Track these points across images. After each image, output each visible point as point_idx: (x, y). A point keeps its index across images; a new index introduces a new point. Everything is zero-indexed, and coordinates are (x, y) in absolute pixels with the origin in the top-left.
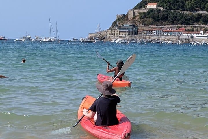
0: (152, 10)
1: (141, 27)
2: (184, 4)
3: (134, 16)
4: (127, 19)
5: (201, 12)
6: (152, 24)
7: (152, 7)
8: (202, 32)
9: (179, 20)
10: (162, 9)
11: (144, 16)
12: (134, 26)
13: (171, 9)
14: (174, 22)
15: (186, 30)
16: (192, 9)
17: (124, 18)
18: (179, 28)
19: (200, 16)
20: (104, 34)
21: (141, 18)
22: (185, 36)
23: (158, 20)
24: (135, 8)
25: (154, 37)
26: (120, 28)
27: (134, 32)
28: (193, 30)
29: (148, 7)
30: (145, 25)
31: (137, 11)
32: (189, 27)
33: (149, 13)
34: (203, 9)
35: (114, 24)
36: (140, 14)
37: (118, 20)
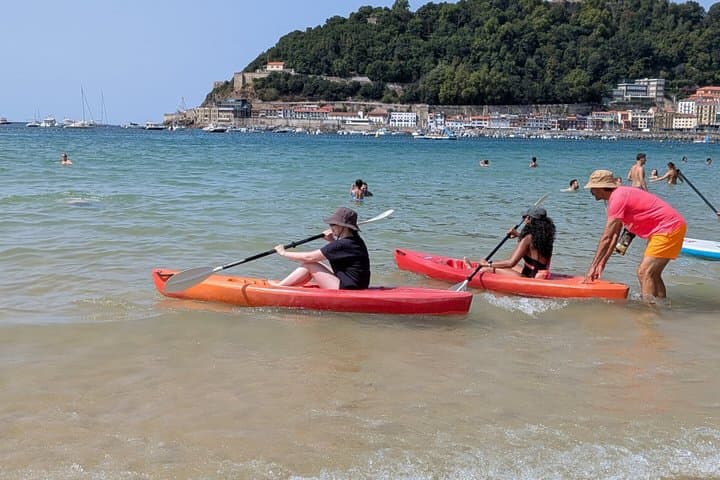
0: (275, 74)
1: (257, 104)
2: (330, 65)
3: (245, 85)
4: (232, 90)
5: (359, 79)
6: (275, 99)
7: (275, 68)
8: (361, 113)
9: (321, 93)
10: (293, 72)
11: (261, 85)
12: (244, 102)
13: (308, 73)
14: (313, 95)
15: (334, 111)
16: (344, 74)
17: (227, 87)
18: (322, 106)
19: (357, 86)
20: (191, 116)
21: (256, 87)
22: (332, 120)
23: (286, 92)
24: (246, 70)
25: (279, 122)
26: (219, 104)
27: (245, 113)
28: (345, 111)
29: (269, 68)
30: (264, 100)
31: (248, 76)
32: (339, 105)
33: (269, 79)
34: (362, 74)
35: (210, 98)
36: (255, 80)
37: (216, 90)
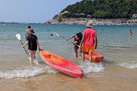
0: (66, 13)
2: (76, 11)
3: (60, 15)
4: (58, 16)
5: (82, 14)
6: (66, 18)
7: (66, 12)
8: (82, 20)
9: (75, 17)
10: (69, 13)
11: (63, 15)
12: (60, 19)
13: (72, 13)
14: (73, 17)
15: (77, 20)
16: (79, 13)
17: (57, 16)
18: (75, 19)
19: (82, 15)
20: (50, 21)
21: (62, 16)
22: (77, 22)
23: (68, 17)
24: (61, 13)
25: (66, 22)
26: (55, 19)
27: (60, 21)
28: (79, 20)
29: (65, 12)
30: (64, 18)
31: (61, 14)
32: (78, 19)
33: (65, 14)
34: (82, 13)
35: (54, 18)
36: (62, 14)
37: (55, 16)
